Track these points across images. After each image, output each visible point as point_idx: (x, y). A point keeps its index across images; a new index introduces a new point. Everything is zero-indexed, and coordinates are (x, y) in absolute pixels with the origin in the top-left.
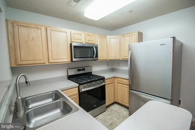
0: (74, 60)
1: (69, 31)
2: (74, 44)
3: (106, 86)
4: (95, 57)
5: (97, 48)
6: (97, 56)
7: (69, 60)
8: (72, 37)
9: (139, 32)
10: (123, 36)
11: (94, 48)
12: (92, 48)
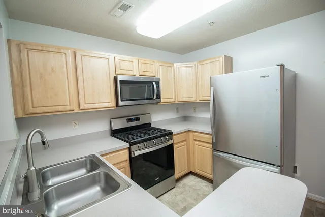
0: (121, 103)
1: (111, 56)
2: (120, 78)
3: (175, 146)
4: (155, 98)
5: (158, 83)
6: (158, 97)
7: (113, 104)
8: (118, 65)
9: (225, 56)
10: (201, 62)
11: (154, 83)
12: (151, 83)
